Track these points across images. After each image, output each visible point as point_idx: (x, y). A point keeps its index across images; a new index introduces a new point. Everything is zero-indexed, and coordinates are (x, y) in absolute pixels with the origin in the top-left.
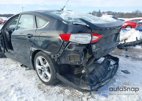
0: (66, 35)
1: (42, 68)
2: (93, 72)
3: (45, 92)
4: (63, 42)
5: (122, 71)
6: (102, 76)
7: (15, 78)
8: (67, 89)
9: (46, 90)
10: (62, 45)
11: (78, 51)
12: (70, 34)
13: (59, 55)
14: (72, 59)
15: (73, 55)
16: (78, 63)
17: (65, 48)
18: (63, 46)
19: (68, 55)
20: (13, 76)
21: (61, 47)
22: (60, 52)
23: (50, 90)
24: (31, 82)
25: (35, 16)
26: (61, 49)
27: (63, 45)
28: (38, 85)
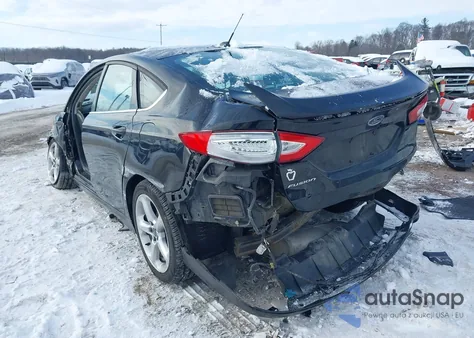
0: (196, 136)
1: (151, 230)
2: (309, 253)
3: (149, 303)
4: (191, 158)
5: (425, 254)
6: (340, 269)
7: (85, 253)
8: (215, 302)
9: (154, 297)
10: (189, 166)
11: (234, 186)
12: (210, 134)
13: (184, 197)
14: (220, 207)
15: (223, 197)
16: (237, 223)
17: (197, 174)
18: (191, 169)
19: (210, 196)
20: (81, 246)
21: (187, 171)
22: (186, 186)
23: (168, 299)
24: (123, 268)
25: (138, 72)
26: (188, 179)
27: (191, 165)
28: (138, 280)
